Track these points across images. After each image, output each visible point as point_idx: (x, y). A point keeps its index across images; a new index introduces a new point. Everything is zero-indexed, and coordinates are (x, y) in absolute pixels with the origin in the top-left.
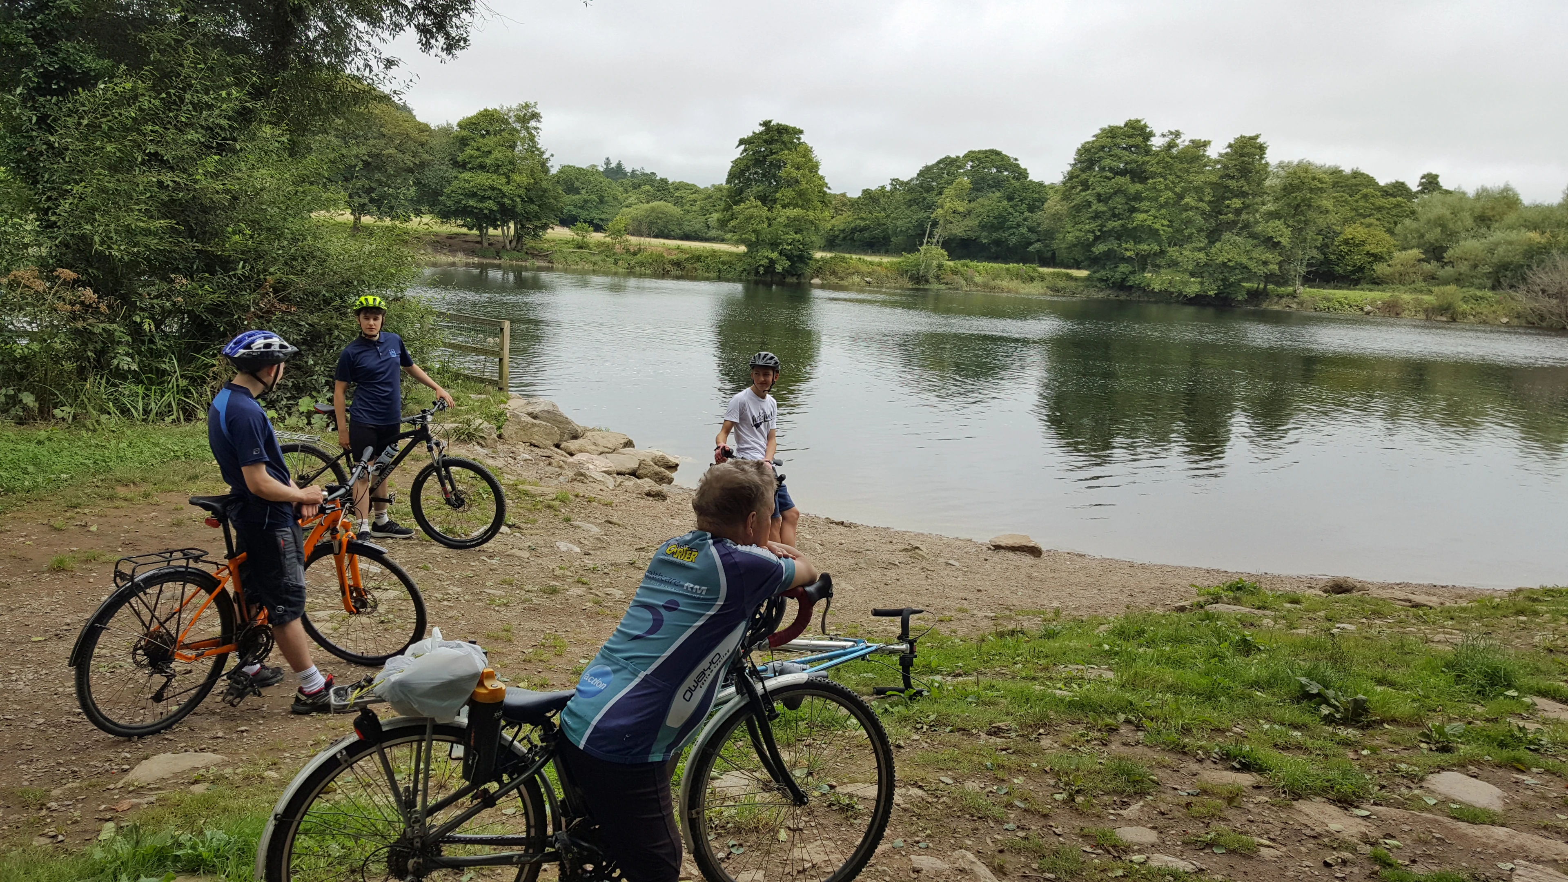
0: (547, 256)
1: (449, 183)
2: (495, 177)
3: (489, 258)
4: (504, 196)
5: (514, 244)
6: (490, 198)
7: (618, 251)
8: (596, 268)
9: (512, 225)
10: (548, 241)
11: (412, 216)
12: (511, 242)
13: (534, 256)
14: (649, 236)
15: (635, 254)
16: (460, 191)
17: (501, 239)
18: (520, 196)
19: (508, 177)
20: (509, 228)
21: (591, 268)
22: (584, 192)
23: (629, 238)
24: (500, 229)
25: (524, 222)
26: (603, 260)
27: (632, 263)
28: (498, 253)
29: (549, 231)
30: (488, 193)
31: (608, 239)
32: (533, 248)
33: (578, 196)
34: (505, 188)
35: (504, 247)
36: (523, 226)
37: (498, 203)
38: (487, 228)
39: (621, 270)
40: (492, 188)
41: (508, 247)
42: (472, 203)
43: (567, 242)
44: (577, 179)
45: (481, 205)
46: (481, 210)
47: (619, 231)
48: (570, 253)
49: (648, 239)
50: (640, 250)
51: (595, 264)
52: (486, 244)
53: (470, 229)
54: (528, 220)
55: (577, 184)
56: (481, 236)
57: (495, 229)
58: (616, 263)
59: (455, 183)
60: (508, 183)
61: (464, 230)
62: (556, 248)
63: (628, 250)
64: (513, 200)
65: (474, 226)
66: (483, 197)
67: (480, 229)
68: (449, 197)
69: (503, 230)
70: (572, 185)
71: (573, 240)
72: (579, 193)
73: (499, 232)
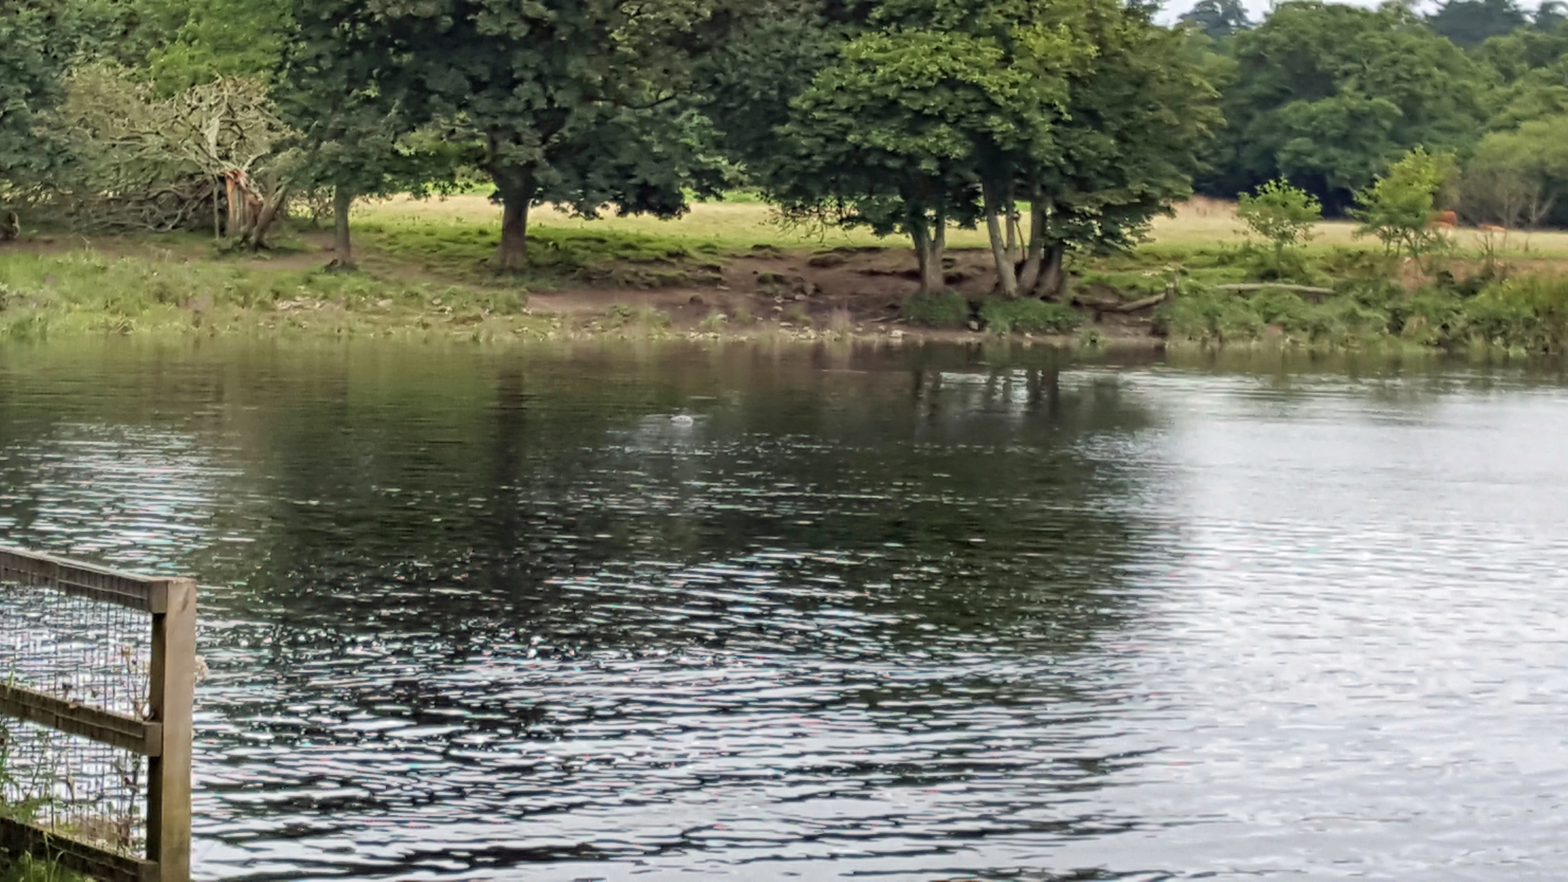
0: (1146, 309)
1: (808, 72)
2: (962, 41)
3: (945, 326)
4: (994, 108)
5: (1031, 272)
6: (941, 117)
7: (1406, 283)
8: (1324, 345)
9: (1025, 211)
10: (1157, 258)
11: (689, 195)
12: (1019, 268)
13: (1100, 313)
14: (1523, 222)
15: (1469, 290)
16: (843, 101)
17: (988, 259)
18: (1047, 106)
19: (1005, 41)
20: (1013, 219)
21: (1305, 345)
22: (1348, 87)
23: (1450, 233)
24: (982, 226)
25: (1068, 195)
26: (1352, 318)
27: (1459, 322)
28: (975, 308)
29: (1158, 221)
30: (936, 102)
31: (1372, 242)
32: (1101, 285)
33: (1328, 103)
34: (990, 81)
35: (998, 286)
36: (1064, 211)
37: (971, 133)
38: (938, 223)
39: (1410, 350)
40: (950, 82)
41: (1011, 285)
42: (879, 137)
43: (1225, 260)
44: (1327, 44)
45: (911, 143)
46: (912, 159)
47: (1412, 208)
48: (1228, 297)
49: (1519, 237)
50: (1488, 275)
51: (1318, 330)
52: (934, 277)
53: (882, 229)
54: (1083, 185)
55: (1327, 61)
56: (919, 253)
57: (967, 223)
58: (1397, 326)
59: (827, 75)
60: (1006, 61)
61: (864, 235)
62: (1181, 282)
63: (1445, 277)
64: (1021, 123)
65: (895, 217)
66: (918, 113)
67: (916, 226)
68: (806, 121)
69: (993, 228)
70: (1311, 65)
71: (1248, 251)
72: (1332, 92)
73: (980, 234)
